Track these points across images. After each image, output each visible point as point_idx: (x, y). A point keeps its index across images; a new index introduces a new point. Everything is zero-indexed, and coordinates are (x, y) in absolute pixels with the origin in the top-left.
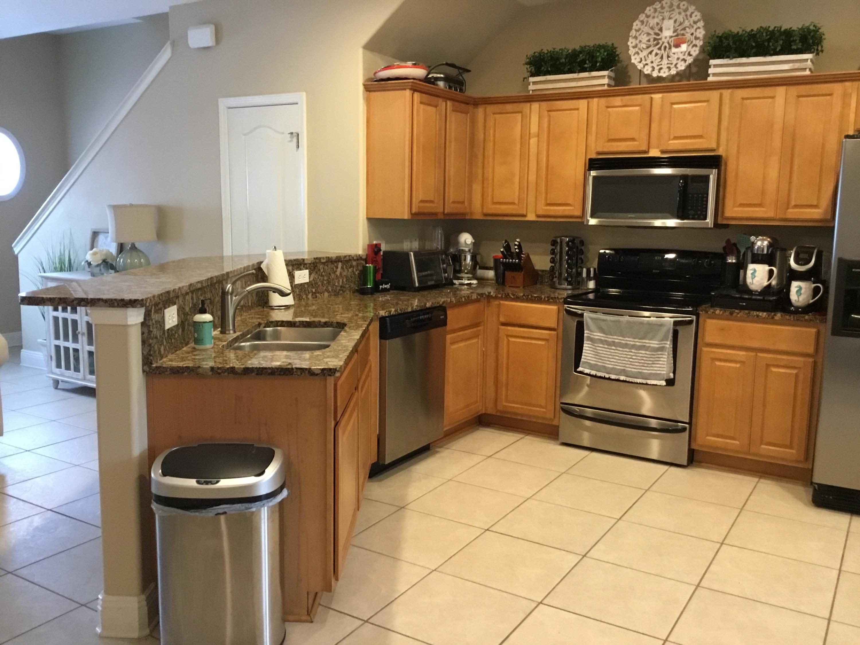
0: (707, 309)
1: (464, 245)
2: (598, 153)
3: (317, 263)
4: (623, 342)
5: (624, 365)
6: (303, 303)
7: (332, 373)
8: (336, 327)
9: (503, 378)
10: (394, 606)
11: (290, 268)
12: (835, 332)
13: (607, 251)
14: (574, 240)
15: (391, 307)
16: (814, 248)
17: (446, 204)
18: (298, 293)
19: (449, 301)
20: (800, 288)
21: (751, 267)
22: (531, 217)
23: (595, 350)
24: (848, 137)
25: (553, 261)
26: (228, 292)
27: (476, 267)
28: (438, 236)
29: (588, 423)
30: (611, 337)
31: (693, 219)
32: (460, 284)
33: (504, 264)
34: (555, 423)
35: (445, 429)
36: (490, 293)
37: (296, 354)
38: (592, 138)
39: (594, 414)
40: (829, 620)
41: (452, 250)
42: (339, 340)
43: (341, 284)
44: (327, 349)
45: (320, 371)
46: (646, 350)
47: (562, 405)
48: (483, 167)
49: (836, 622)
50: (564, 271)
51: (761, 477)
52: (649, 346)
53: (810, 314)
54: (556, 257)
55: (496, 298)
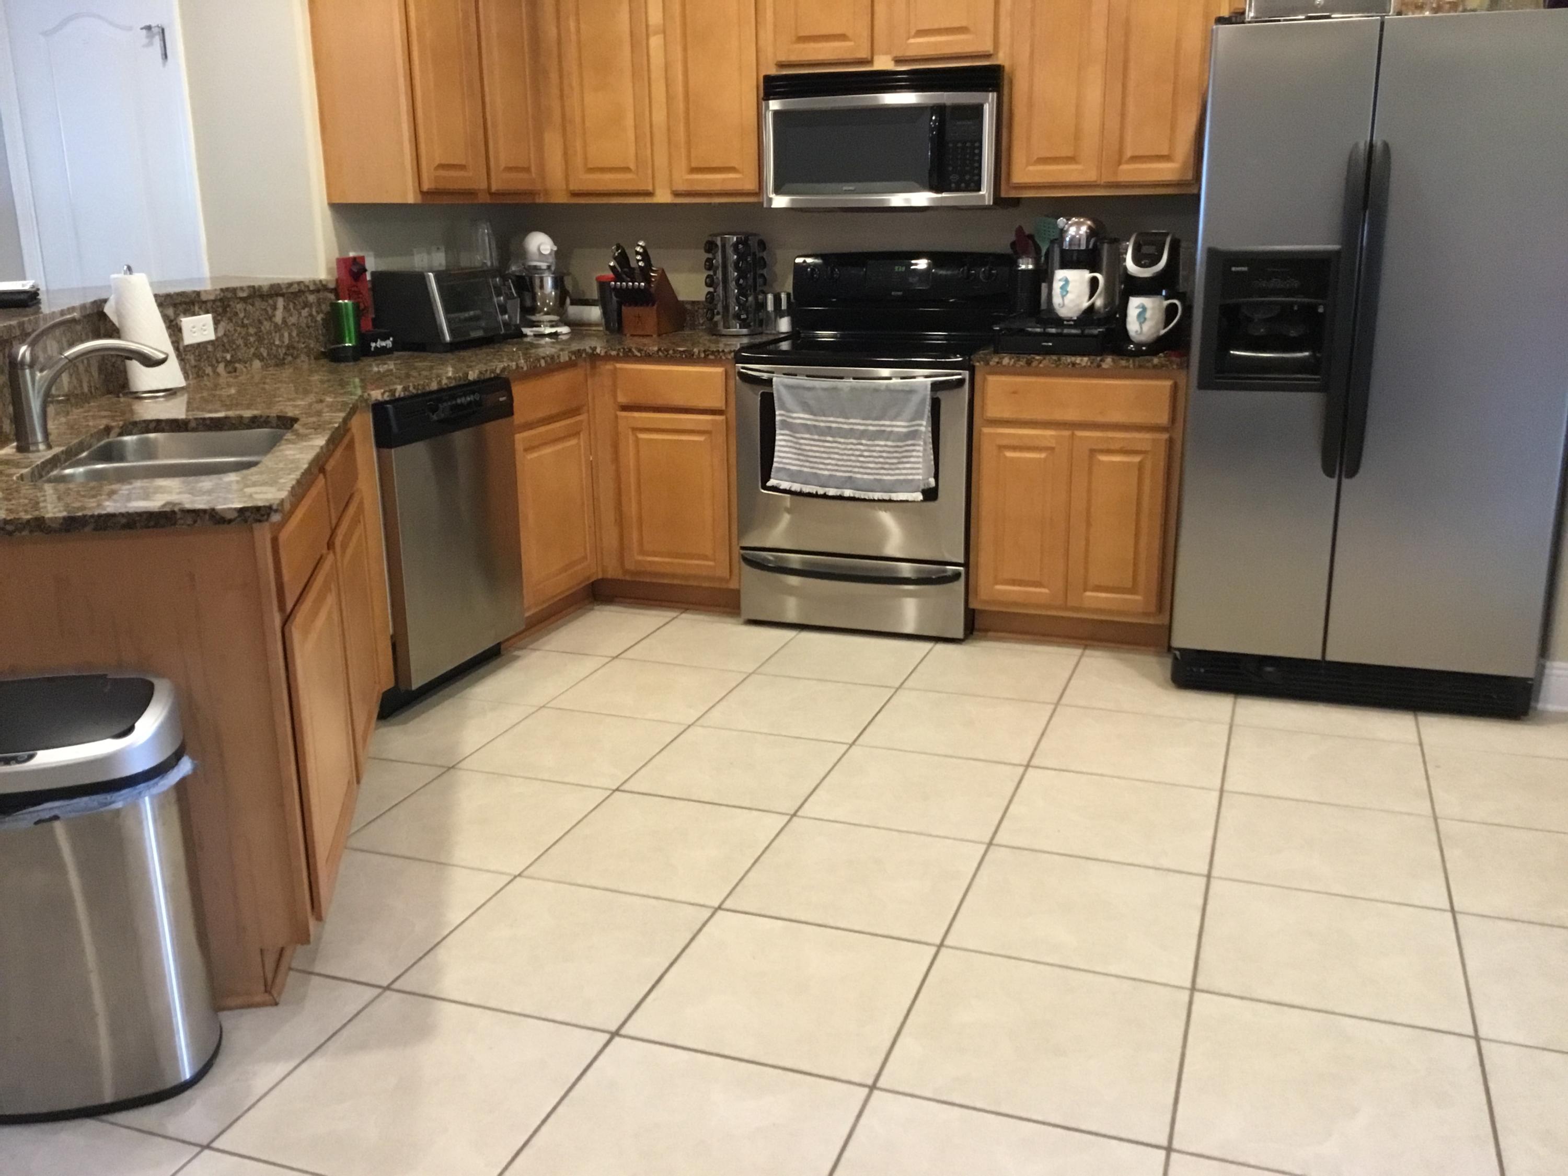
0: (988, 357)
1: (537, 257)
2: (781, 65)
3: (229, 299)
4: (846, 426)
5: (850, 469)
6: (208, 383)
7: (263, 515)
8: (278, 427)
9: (632, 509)
10: (441, 952)
11: (170, 312)
12: (1203, 385)
13: (809, 260)
14: (747, 239)
15: (395, 384)
16: (1166, 234)
17: (493, 174)
18: (193, 362)
19: (514, 367)
20: (1144, 309)
21: (1060, 275)
22: (663, 197)
23: (798, 446)
24: (1220, 20)
25: (710, 282)
26: (22, 362)
27: (565, 299)
28: (483, 241)
29: (794, 580)
30: (824, 418)
31: (958, 190)
32: (535, 336)
33: (618, 291)
34: (733, 585)
35: (527, 614)
36: (594, 349)
37: (184, 482)
38: (767, 35)
39: (804, 562)
40: (1209, 876)
41: (514, 268)
42: (280, 451)
43: (286, 341)
44: (253, 470)
45: (236, 514)
46: (887, 440)
47: (743, 552)
48: (562, 97)
49: (1221, 878)
50: (732, 302)
51: (1086, 647)
52: (891, 432)
53: (1161, 354)
54: (715, 274)
55: (607, 358)
